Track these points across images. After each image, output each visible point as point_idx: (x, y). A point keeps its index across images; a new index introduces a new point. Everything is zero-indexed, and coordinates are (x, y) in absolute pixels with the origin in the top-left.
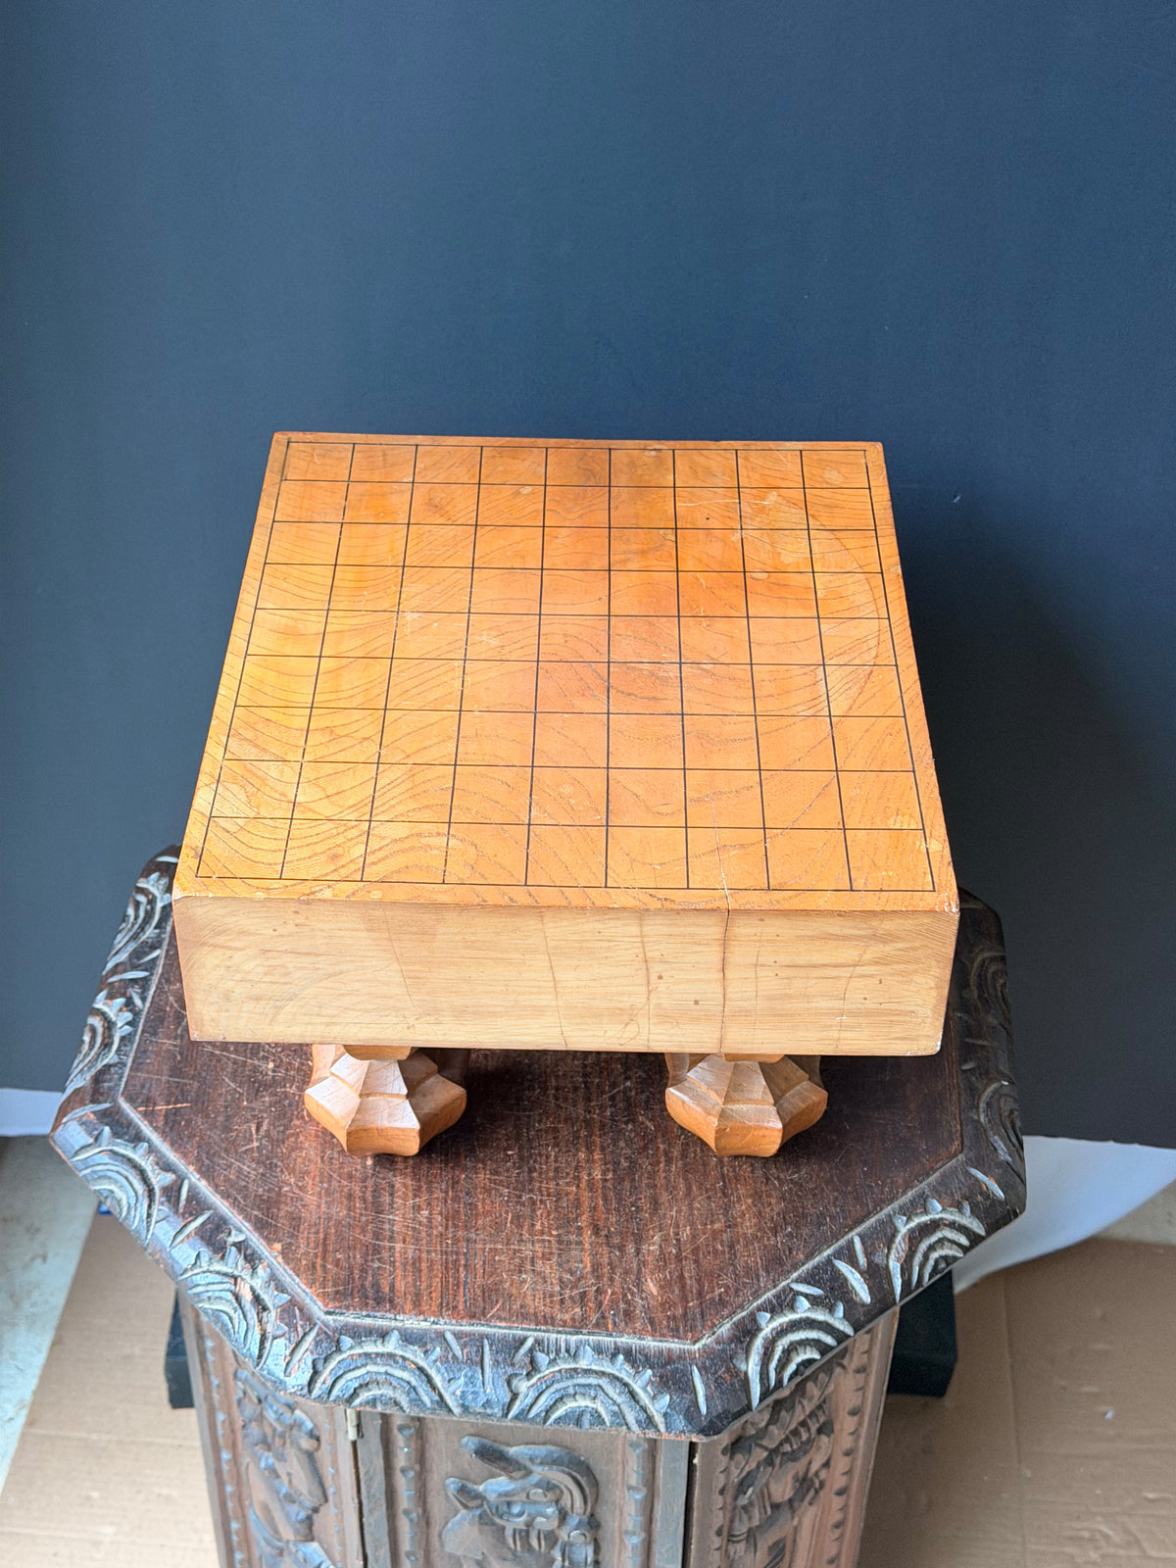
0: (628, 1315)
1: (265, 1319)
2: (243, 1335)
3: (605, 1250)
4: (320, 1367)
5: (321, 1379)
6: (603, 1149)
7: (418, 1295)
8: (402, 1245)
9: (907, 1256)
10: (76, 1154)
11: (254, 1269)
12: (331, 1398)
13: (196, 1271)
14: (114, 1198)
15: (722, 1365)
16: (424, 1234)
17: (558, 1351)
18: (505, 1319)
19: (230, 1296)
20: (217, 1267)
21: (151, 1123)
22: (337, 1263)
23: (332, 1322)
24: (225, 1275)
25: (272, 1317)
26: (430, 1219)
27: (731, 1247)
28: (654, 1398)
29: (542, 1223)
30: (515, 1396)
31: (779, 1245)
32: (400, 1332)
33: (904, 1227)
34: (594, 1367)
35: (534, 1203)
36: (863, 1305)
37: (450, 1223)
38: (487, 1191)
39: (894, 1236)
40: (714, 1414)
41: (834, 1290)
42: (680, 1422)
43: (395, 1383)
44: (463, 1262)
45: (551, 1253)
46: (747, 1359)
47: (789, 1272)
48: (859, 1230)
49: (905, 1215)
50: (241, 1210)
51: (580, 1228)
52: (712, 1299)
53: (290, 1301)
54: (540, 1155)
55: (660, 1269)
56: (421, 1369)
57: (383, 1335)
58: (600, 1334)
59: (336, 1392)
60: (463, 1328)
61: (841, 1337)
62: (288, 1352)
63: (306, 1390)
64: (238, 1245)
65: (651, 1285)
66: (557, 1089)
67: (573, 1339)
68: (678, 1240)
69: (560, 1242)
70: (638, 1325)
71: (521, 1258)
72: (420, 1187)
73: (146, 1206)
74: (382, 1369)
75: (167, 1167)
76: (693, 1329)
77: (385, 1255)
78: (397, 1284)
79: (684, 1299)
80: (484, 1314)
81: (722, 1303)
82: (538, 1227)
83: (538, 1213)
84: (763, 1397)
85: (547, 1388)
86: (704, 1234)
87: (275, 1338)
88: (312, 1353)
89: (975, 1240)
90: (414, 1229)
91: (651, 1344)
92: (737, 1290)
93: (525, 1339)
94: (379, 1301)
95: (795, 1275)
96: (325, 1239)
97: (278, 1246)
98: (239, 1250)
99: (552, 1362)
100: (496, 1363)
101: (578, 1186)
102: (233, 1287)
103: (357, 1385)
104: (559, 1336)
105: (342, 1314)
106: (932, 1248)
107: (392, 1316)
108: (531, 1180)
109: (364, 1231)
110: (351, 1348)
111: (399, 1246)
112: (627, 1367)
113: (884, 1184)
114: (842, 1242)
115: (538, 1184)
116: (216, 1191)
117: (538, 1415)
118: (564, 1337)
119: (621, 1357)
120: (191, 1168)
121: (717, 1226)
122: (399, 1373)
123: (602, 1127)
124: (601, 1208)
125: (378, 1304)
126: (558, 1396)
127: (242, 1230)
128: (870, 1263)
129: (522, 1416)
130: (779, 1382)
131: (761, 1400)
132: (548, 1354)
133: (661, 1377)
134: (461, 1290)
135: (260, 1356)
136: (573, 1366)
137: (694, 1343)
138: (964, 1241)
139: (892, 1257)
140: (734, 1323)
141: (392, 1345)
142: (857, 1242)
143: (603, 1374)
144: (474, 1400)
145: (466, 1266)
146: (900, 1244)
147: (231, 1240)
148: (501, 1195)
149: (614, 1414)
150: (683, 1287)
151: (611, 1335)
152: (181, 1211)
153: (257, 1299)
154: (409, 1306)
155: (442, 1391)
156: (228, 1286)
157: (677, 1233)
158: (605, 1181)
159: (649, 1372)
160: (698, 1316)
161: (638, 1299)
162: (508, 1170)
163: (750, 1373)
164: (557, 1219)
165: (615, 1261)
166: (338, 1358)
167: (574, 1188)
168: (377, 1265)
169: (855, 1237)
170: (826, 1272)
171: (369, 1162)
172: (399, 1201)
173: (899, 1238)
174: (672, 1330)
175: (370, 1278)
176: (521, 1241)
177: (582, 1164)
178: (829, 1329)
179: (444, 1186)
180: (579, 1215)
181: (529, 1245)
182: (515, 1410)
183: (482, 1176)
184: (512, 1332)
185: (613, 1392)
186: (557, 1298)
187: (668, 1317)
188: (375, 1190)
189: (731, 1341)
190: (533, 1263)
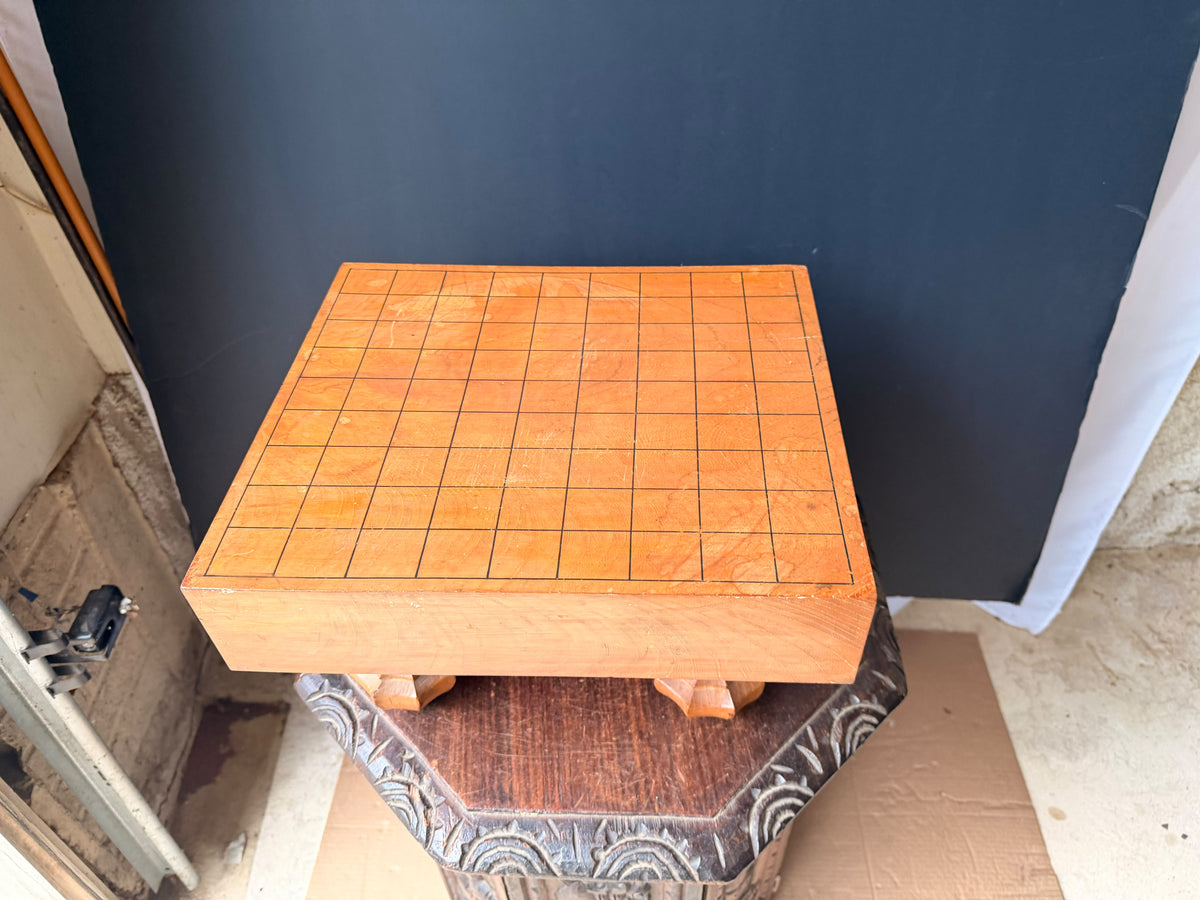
0: (668, 799)
1: (429, 815)
2: (415, 827)
3: (647, 749)
4: (466, 849)
5: (468, 858)
7: (528, 793)
8: (516, 756)
9: (842, 737)
10: (309, 698)
11: (421, 778)
12: (476, 870)
13: (385, 780)
14: (333, 728)
15: (733, 829)
16: (529, 746)
17: (623, 829)
18: (586, 808)
19: (406, 799)
20: (397, 777)
22: (474, 772)
23: (473, 817)
24: (403, 783)
25: (433, 813)
26: (533, 734)
27: (730, 741)
28: (690, 859)
29: (606, 733)
30: (597, 863)
31: (760, 738)
32: (518, 822)
33: (838, 716)
34: (648, 838)
35: (599, 717)
36: (819, 775)
37: (546, 736)
38: (569, 710)
39: (832, 723)
40: (731, 866)
41: (800, 767)
42: (709, 874)
43: (517, 858)
44: (556, 766)
45: (613, 755)
46: (749, 824)
47: (769, 757)
48: (809, 721)
49: (837, 708)
50: (412, 737)
51: (630, 734)
52: (721, 783)
53: (445, 801)
55: (686, 762)
56: (533, 848)
57: (507, 824)
58: (649, 814)
59: (478, 866)
60: (559, 816)
61: (807, 799)
62: (445, 839)
63: (458, 866)
64: (411, 762)
65: (680, 774)
67: (633, 818)
68: (694, 739)
69: (618, 746)
70: (675, 806)
71: (594, 760)
72: (526, 711)
73: (351, 734)
74: (508, 849)
75: (364, 707)
76: (711, 806)
77: (505, 763)
78: (514, 786)
79: (703, 784)
80: (573, 805)
81: (729, 785)
82: (603, 735)
83: (603, 724)
84: (761, 848)
85: (619, 856)
86: (711, 733)
87: (436, 829)
88: (461, 840)
89: (881, 718)
90: (523, 743)
91: (685, 819)
92: (737, 774)
93: (601, 821)
94: (503, 800)
95: (773, 759)
96: (466, 754)
97: (435, 762)
98: (411, 765)
99: (620, 837)
100: (583, 841)
101: (627, 703)
102: (408, 792)
103: (492, 861)
104: (623, 817)
105: (479, 810)
106: (856, 729)
107: (512, 810)
108: (596, 700)
109: (491, 747)
110: (487, 834)
111: (514, 757)
112: (671, 838)
114: (800, 731)
115: (601, 703)
116: (396, 723)
117: (613, 875)
118: (626, 818)
119: (666, 831)
122: (519, 851)
124: (643, 718)
125: (502, 802)
126: (626, 862)
127: (413, 751)
128: (820, 744)
129: (603, 876)
130: (770, 837)
131: (760, 851)
132: (617, 831)
133: (694, 844)
134: (557, 786)
135: (427, 841)
136: (634, 838)
137: (713, 816)
138: (874, 720)
139: (833, 738)
140: (738, 799)
141: (513, 831)
142: (809, 730)
143: (655, 843)
144: (571, 867)
145: (558, 768)
146: (837, 729)
147: (406, 757)
148: (578, 712)
149: (665, 872)
151: (658, 815)
152: (373, 737)
153: (424, 800)
154: (522, 803)
155: (549, 861)
156: (405, 791)
157: (693, 734)
158: (643, 697)
159: (686, 841)
160: (714, 796)
161: (673, 786)
162: (581, 694)
163: (751, 833)
164: (615, 728)
165: (655, 757)
166: (479, 842)
167: (624, 704)
168: (500, 772)
169: (807, 727)
170: (792, 755)
171: (493, 695)
172: (512, 723)
173: (835, 724)
174: (698, 808)
175: (496, 782)
176: (593, 746)
177: (628, 686)
178: (800, 795)
179: (541, 709)
180: (629, 725)
181: (598, 749)
182: (598, 872)
183: (564, 699)
184: (592, 816)
185: (663, 857)
186: (620, 790)
187: (694, 799)
188: (497, 716)
189: (737, 812)
190: (602, 763)
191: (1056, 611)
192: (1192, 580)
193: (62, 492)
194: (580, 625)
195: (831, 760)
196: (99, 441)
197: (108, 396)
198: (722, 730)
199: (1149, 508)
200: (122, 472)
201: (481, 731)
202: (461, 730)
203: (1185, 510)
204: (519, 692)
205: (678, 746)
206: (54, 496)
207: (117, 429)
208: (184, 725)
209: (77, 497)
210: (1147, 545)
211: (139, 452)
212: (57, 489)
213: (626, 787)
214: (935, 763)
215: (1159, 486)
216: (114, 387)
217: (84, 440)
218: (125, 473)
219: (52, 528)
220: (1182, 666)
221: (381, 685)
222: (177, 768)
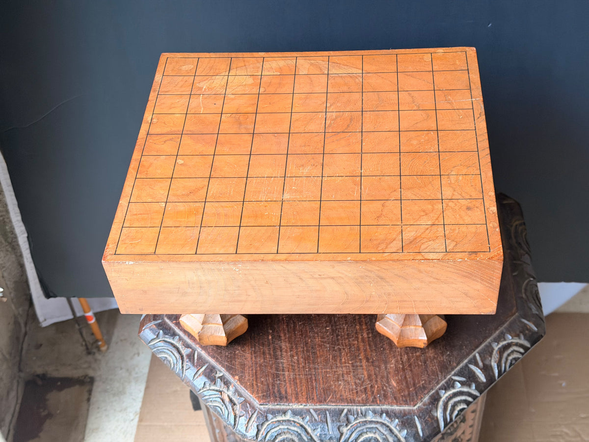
0: (385, 396)
1: (235, 409)
2: (227, 416)
3: (372, 368)
4: (260, 428)
5: (261, 433)
7: (297, 394)
8: (288, 373)
9: (499, 360)
11: (228, 388)
12: (266, 441)
13: (204, 390)
14: (168, 360)
15: (427, 414)
16: (296, 368)
17: (358, 414)
18: (334, 402)
19: (219, 400)
21: (179, 328)
22: (262, 383)
23: (263, 408)
24: (217, 391)
25: (238, 408)
26: (298, 361)
27: (425, 363)
28: (400, 431)
29: (345, 359)
30: (342, 434)
31: (445, 360)
32: (291, 411)
33: (496, 347)
34: (373, 420)
35: (340, 350)
36: (483, 383)
37: (307, 362)
38: (320, 346)
39: (492, 351)
40: (426, 435)
41: (471, 378)
42: (412, 440)
43: (292, 433)
44: (314, 378)
45: (350, 371)
46: (437, 411)
47: (451, 372)
48: (477, 350)
49: (496, 342)
50: (220, 363)
51: (360, 359)
52: (420, 386)
53: (245, 400)
54: (340, 328)
55: (397, 375)
56: (302, 426)
57: (284, 412)
58: (374, 405)
59: (268, 438)
60: (317, 407)
61: (475, 397)
62: (246, 422)
63: (255, 438)
64: (221, 378)
65: (393, 382)
67: (363, 408)
68: (402, 361)
69: (353, 366)
70: (390, 400)
71: (338, 375)
72: (292, 347)
73: (181, 363)
74: (286, 427)
75: (187, 346)
76: (413, 400)
77: (281, 377)
78: (288, 390)
79: (408, 387)
80: (325, 401)
81: (424, 388)
82: (343, 360)
83: (343, 354)
85: (355, 430)
86: (413, 358)
87: (240, 417)
88: (256, 422)
89: (527, 349)
90: (292, 366)
91: (396, 408)
92: (430, 382)
93: (344, 409)
94: (281, 398)
95: (453, 373)
96: (256, 373)
97: (237, 377)
98: (221, 380)
99: (356, 419)
100: (333, 421)
101: (358, 341)
102: (220, 396)
103: (276, 434)
104: (357, 407)
105: (267, 405)
106: (509, 355)
107: (287, 404)
108: (338, 340)
109: (271, 368)
110: (272, 419)
111: (287, 373)
112: (387, 419)
114: (471, 356)
115: (341, 341)
116: (209, 355)
117: (352, 441)
118: (359, 408)
119: (384, 415)
120: (198, 346)
122: (293, 428)
124: (368, 350)
125: (281, 400)
126: (360, 433)
127: (222, 371)
128: (484, 364)
130: (451, 419)
131: (445, 427)
132: (354, 416)
133: (402, 422)
134: (315, 390)
135: (235, 424)
136: (364, 420)
137: (414, 406)
138: (522, 350)
139: (493, 361)
140: (430, 396)
141: (288, 416)
142: (477, 355)
143: (377, 422)
144: (325, 437)
145: (315, 380)
146: (495, 355)
147: (217, 375)
148: (326, 347)
149: (384, 439)
150: (407, 382)
151: (379, 406)
152: (195, 364)
153: (231, 400)
154: (294, 400)
155: (311, 434)
156: (218, 396)
157: (401, 359)
159: (397, 420)
160: (415, 394)
161: (388, 389)
162: (328, 336)
163: (439, 417)
164: (351, 356)
165: (377, 372)
166: (267, 423)
167: (356, 342)
168: (278, 382)
170: (466, 370)
171: (270, 337)
172: (284, 354)
173: (495, 352)
174: (404, 401)
175: (276, 388)
176: (337, 367)
177: (358, 331)
178: (470, 394)
179: (302, 345)
180: (360, 354)
181: (340, 368)
182: (343, 440)
183: (317, 340)
184: (338, 407)
185: (382, 430)
186: (355, 391)
187: (402, 396)
188: (274, 350)
189: (429, 404)
190: (343, 376)
194: (330, 281)
195: (491, 374)
198: (420, 356)
201: (264, 359)
202: (252, 358)
204: (287, 336)
205: (392, 365)
213: (359, 390)
221: (203, 328)
222: (9, 426)
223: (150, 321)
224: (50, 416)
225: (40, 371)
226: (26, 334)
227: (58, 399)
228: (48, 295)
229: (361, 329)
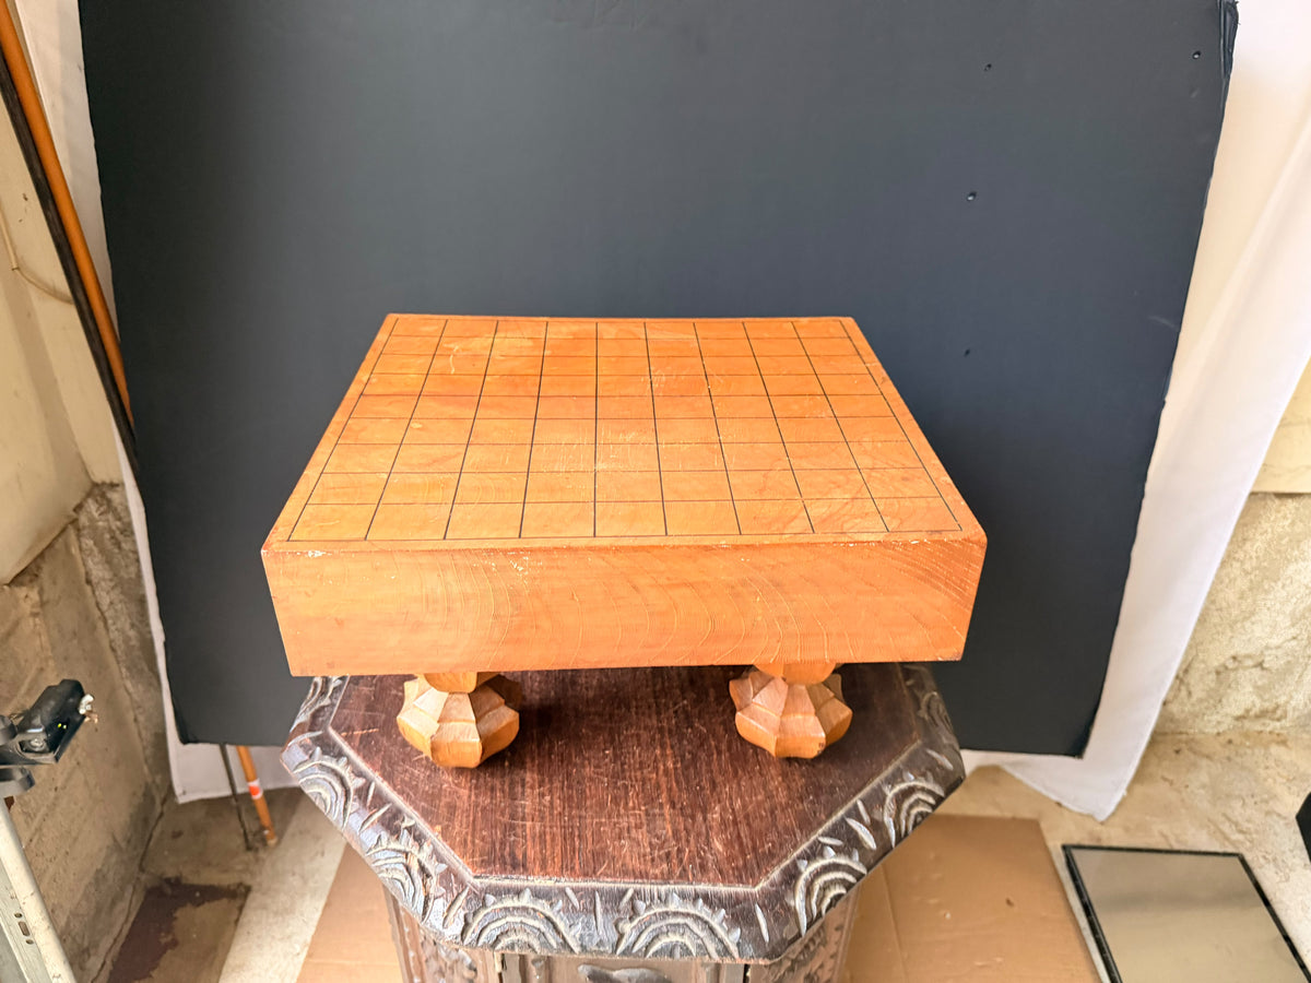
0: (703, 868)
1: (428, 884)
2: (411, 897)
3: (680, 819)
4: (470, 920)
5: (471, 930)
6: (672, 747)
7: (544, 860)
8: (531, 823)
9: (896, 813)
10: (297, 767)
11: (421, 846)
12: (480, 944)
13: (380, 848)
14: (321, 798)
15: (776, 902)
16: (547, 814)
17: (652, 899)
18: (611, 876)
19: (402, 868)
20: (394, 845)
21: (350, 744)
22: (483, 839)
23: (479, 885)
24: (399, 851)
25: (433, 882)
26: (551, 802)
27: (772, 812)
28: (728, 932)
29: (634, 802)
30: (621, 936)
31: (806, 810)
32: (531, 890)
33: (890, 793)
34: (681, 910)
35: (626, 787)
36: (871, 850)
37: (566, 805)
38: (591, 779)
39: (884, 800)
40: (775, 941)
41: (851, 842)
42: (750, 950)
43: (528, 931)
44: (577, 833)
45: (641, 824)
46: (794, 897)
47: (816, 829)
48: (860, 795)
49: (889, 784)
50: (412, 803)
51: (661, 804)
52: (764, 853)
53: (448, 869)
54: (629, 753)
55: (724, 832)
56: (548, 919)
57: (518, 892)
58: (683, 883)
59: (483, 939)
60: (579, 884)
61: (859, 876)
62: (446, 908)
63: (459, 939)
64: (409, 829)
65: (717, 844)
66: (637, 707)
67: (663, 888)
68: (733, 810)
69: (647, 814)
70: (711, 875)
71: (619, 828)
72: (543, 781)
73: (343, 803)
74: (518, 920)
75: (359, 774)
76: (752, 876)
77: (519, 831)
78: (528, 852)
79: (743, 853)
80: (595, 872)
81: (771, 855)
82: (631, 804)
83: (630, 794)
84: (809, 926)
85: (646, 928)
86: (751, 804)
87: (435, 898)
88: (464, 909)
89: (939, 800)
90: (540, 811)
91: (722, 889)
92: (781, 845)
93: (627, 890)
94: (515, 867)
95: (820, 831)
96: (474, 821)
97: (438, 828)
98: (410, 833)
99: (648, 908)
100: (606, 911)
101: (657, 774)
102: (405, 861)
103: (499, 933)
104: (652, 886)
105: (487, 877)
106: (912, 807)
107: (525, 877)
108: (623, 771)
109: (503, 814)
110: (494, 904)
111: (529, 824)
112: (706, 909)
113: (872, 763)
114: (850, 805)
115: (628, 773)
116: (394, 790)
117: (640, 950)
118: (655, 887)
120: (377, 774)
121: (760, 798)
122: (531, 922)
123: (670, 731)
124: (675, 788)
125: (514, 868)
126: (654, 934)
127: (412, 817)
128: (872, 819)
129: (626, 952)
130: (819, 913)
131: (808, 928)
132: (645, 901)
133: (733, 915)
134: (577, 853)
135: (424, 913)
136: (664, 909)
137: (754, 886)
138: (931, 801)
139: (886, 814)
140: (782, 870)
141: (526, 900)
142: (860, 804)
143: (687, 915)
144: (591, 940)
145: (579, 836)
146: (890, 804)
147: (404, 825)
148: (602, 782)
150: (741, 844)
151: (692, 884)
152: (368, 804)
153: (422, 869)
154: (537, 868)
155: (565, 935)
156: (401, 860)
157: (731, 804)
158: (676, 769)
159: (723, 911)
160: (755, 866)
161: (708, 855)
162: (606, 765)
163: (797, 908)
164: (643, 798)
165: (690, 827)
166: (483, 913)
167: (654, 775)
168: (512, 838)
169: (857, 800)
170: (842, 828)
171: (507, 764)
172: (528, 791)
173: (888, 801)
174: (737, 878)
175: (508, 849)
176: (619, 815)
177: (659, 759)
178: (850, 870)
179: (561, 778)
180: (659, 795)
181: (625, 818)
182: (622, 947)
183: (588, 769)
184: (616, 885)
185: (697, 929)
186: (648, 858)
187: (733, 868)
188: (511, 784)
189: (781, 883)
190: (629, 832)
191: (1121, 793)
192: (1267, 768)
193: (28, 597)
195: (885, 836)
196: (74, 550)
197: (92, 506)
198: (763, 801)
199: (1213, 685)
200: (94, 592)
201: (492, 798)
202: (470, 797)
203: (1251, 689)
204: (537, 762)
206: (17, 600)
207: (95, 544)
208: (122, 906)
209: (43, 604)
210: (1216, 731)
211: (115, 575)
212: (21, 592)
213: (656, 855)
214: (999, 960)
215: (1222, 660)
216: (99, 498)
217: (59, 545)
218: (97, 593)
219: (9, 634)
220: (1264, 857)
222: (106, 956)
223: (303, 732)
224: (174, 944)
225: (171, 873)
226: (162, 814)
227: (192, 919)
228: (185, 738)
229: (664, 755)
